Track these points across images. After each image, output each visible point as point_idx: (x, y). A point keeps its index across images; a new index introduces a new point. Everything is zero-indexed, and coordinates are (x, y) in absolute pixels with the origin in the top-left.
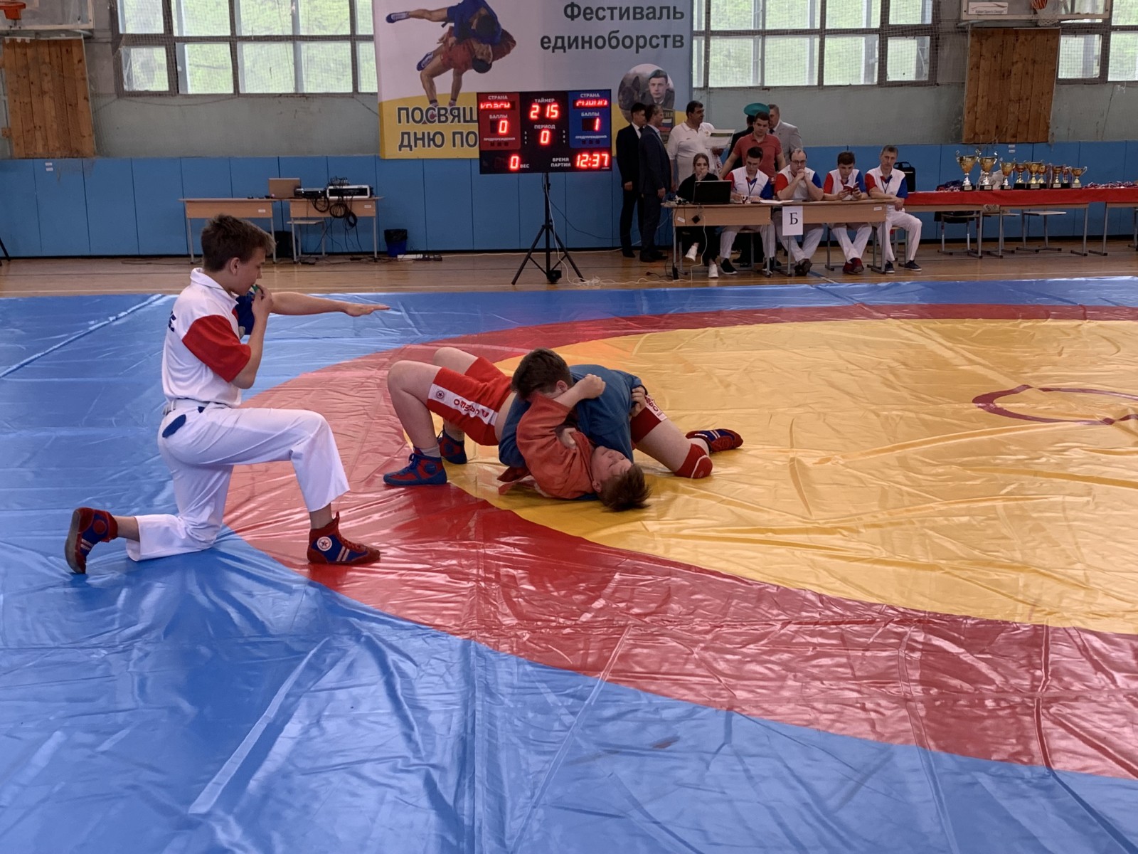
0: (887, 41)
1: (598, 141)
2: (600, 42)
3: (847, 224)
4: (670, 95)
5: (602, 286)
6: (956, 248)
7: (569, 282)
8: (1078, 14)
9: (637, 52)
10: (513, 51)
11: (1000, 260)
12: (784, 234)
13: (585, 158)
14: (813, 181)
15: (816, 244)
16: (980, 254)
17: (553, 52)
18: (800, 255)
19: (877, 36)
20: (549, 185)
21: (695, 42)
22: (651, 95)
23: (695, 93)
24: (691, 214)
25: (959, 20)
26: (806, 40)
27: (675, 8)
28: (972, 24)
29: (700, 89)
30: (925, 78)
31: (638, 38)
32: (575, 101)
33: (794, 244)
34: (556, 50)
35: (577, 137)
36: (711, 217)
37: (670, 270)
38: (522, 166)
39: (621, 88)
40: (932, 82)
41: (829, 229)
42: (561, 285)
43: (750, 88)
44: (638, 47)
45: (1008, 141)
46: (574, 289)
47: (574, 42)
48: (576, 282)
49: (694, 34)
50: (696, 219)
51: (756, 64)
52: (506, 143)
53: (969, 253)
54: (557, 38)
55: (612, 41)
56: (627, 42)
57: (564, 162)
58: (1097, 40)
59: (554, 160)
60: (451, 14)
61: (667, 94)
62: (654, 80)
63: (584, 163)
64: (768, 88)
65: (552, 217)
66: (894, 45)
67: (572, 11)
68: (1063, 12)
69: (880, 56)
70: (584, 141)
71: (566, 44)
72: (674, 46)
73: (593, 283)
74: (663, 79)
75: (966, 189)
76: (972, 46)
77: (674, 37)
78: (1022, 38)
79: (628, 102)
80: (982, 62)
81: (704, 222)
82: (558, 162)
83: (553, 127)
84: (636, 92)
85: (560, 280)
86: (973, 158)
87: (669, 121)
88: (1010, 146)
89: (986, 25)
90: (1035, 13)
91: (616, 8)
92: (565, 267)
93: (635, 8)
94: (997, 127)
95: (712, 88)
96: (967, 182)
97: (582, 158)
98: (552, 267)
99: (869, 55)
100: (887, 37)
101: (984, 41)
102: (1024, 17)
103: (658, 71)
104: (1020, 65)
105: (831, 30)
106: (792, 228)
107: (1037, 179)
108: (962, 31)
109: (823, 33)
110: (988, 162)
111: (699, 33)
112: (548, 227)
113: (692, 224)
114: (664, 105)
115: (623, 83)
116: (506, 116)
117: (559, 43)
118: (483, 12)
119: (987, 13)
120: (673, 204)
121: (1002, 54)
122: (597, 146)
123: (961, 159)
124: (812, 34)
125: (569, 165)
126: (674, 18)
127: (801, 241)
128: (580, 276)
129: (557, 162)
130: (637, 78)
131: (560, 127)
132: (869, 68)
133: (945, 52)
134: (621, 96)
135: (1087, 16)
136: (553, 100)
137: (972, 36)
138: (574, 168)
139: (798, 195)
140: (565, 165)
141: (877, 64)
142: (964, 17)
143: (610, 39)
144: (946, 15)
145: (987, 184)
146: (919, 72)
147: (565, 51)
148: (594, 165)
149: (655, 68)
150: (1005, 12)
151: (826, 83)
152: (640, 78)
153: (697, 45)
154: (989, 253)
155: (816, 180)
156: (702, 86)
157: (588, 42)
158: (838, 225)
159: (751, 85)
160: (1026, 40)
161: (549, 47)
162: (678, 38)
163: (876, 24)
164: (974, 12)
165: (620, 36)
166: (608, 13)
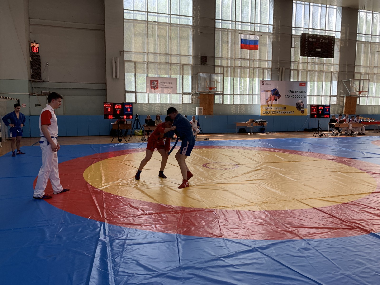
2: (294, 97)
10: (281, 97)
22: (301, 105)
47: (290, 96)
56: (298, 97)
60: (272, 91)
61: (303, 105)
62: (301, 103)
67: (290, 91)
74: (303, 103)
77: (303, 96)
93: (299, 91)
105: (331, 96)
114: (303, 107)
117: (288, 97)
118: (276, 91)
126: (304, 93)
130: (299, 103)
149: (302, 101)
153: (308, 97)
157: (292, 96)
159: (316, 104)
161: (286, 97)
162: (305, 96)
165: (297, 96)
166: (295, 92)
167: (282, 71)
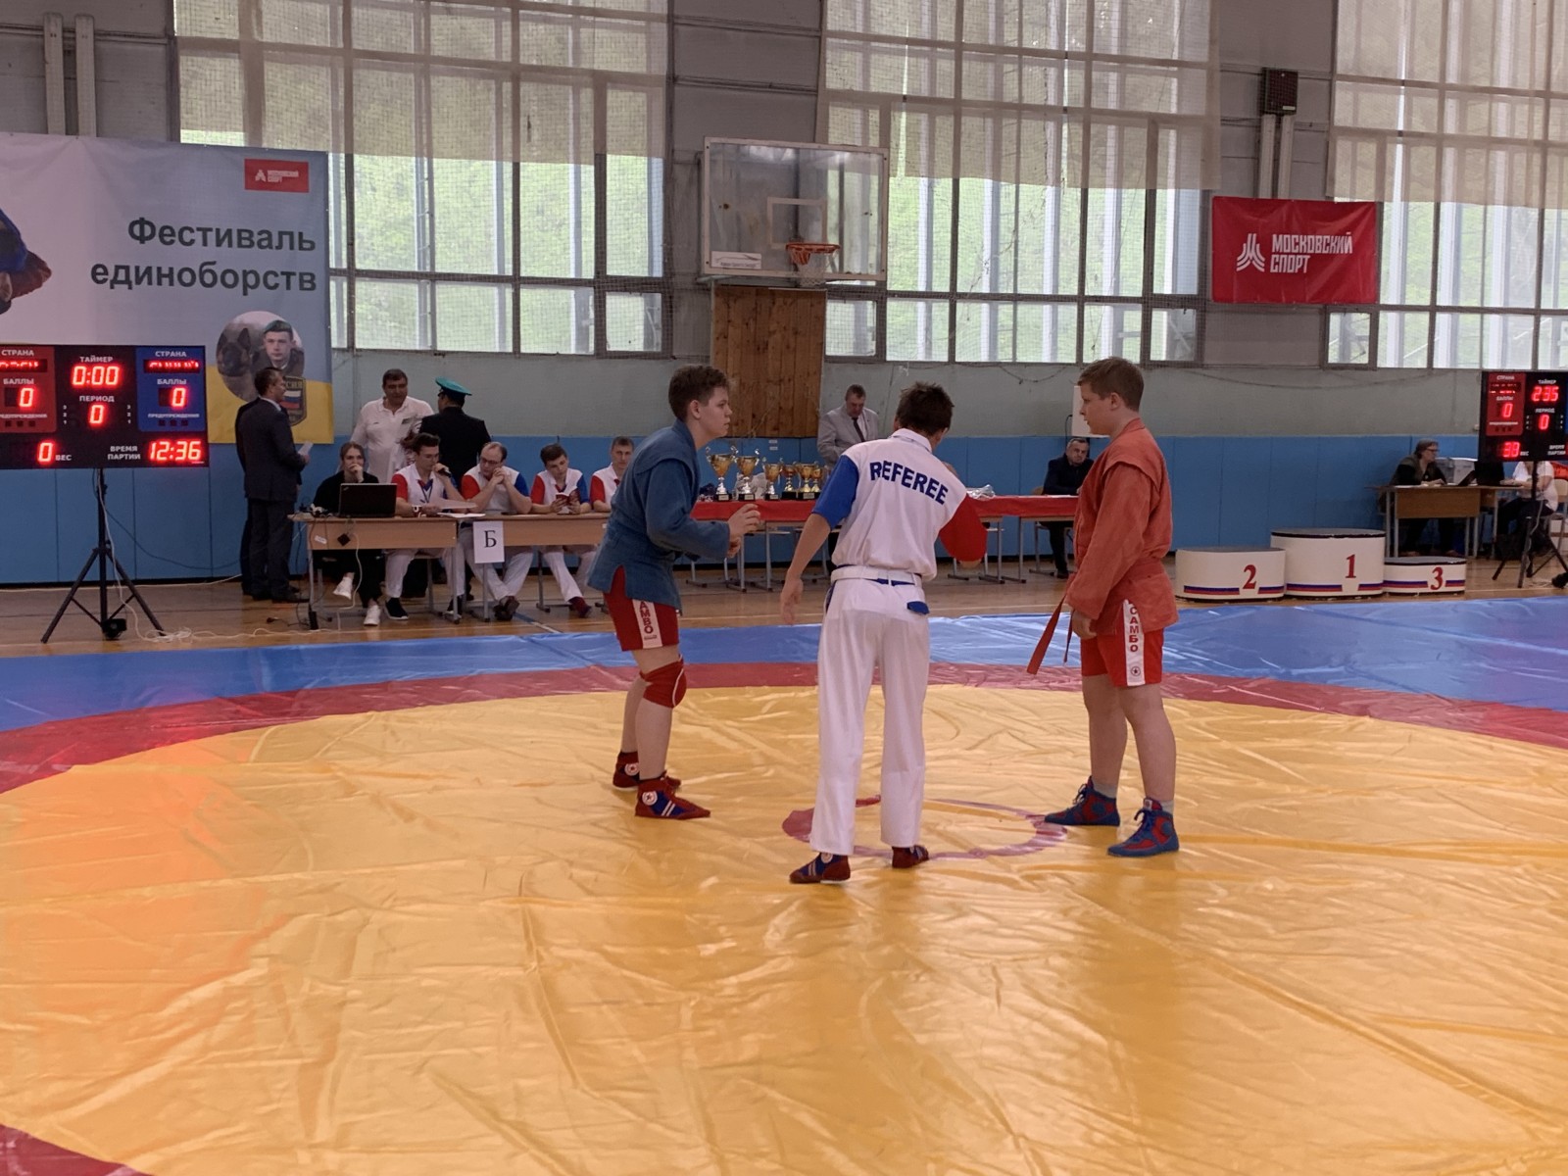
0: (605, 297)
1: (185, 422)
2: (187, 277)
3: (565, 548)
4: (296, 358)
5: (195, 642)
6: (710, 577)
7: (140, 638)
8: (848, 273)
9: (245, 293)
10: (47, 284)
11: (768, 595)
12: (478, 560)
13: (164, 447)
14: (516, 486)
15: (524, 575)
16: (743, 587)
17: (112, 287)
18: (502, 591)
19: (591, 291)
20: (104, 487)
21: (332, 284)
22: (268, 358)
23: (335, 355)
24: (336, 531)
25: (698, 274)
26: (493, 291)
27: (301, 234)
28: (716, 280)
29: (342, 350)
30: (657, 349)
31: (245, 274)
32: (146, 362)
33: (492, 574)
34: (116, 286)
35: (151, 415)
36: (366, 535)
37: (304, 614)
38: (58, 458)
39: (220, 345)
40: (666, 354)
41: (540, 555)
42: (126, 643)
43: (417, 352)
44: (246, 286)
45: (768, 434)
46: (147, 648)
47: (144, 275)
48: (152, 637)
49: (331, 273)
50: (344, 539)
51: (423, 320)
52: (32, 423)
53: (727, 585)
54: (118, 268)
55: (205, 276)
56: (229, 279)
57: (128, 452)
58: (870, 308)
59: (112, 449)
61: (292, 356)
62: (272, 335)
63: (162, 455)
64: (443, 354)
65: (109, 536)
66: (615, 303)
67: (141, 230)
68: (829, 270)
69: (596, 316)
70: (162, 422)
71: (133, 277)
72: (302, 288)
73: (179, 638)
74: (286, 334)
75: (721, 498)
76: (717, 308)
77: (301, 275)
78: (779, 301)
79: (231, 365)
80: (731, 329)
81: (358, 543)
82: (119, 452)
83: (111, 399)
84: (244, 351)
85: (123, 634)
86: (728, 457)
87: (297, 394)
88: (771, 441)
89: (735, 282)
90: (796, 269)
91: (210, 230)
92: (133, 615)
93: (240, 232)
94: (754, 416)
95: (361, 350)
96: (722, 490)
97: (159, 447)
98: (111, 610)
99: (581, 315)
100: (604, 292)
101: (732, 304)
102: (783, 274)
103: (278, 322)
104: (778, 336)
105: (528, 278)
106: (488, 552)
107: (811, 486)
108: (704, 288)
109: (517, 281)
110: (749, 464)
111: (338, 272)
112: (103, 551)
113: (339, 547)
114: (289, 370)
115: (223, 339)
116: (32, 382)
117: (122, 276)
119: (736, 267)
120: (307, 516)
121: (755, 320)
122: (182, 429)
123: (713, 458)
124: (503, 282)
125: (138, 456)
126: (301, 248)
127: (501, 571)
128: (157, 627)
129: (117, 452)
130: (245, 331)
131: (123, 398)
132: (582, 332)
133: (682, 315)
134: (221, 356)
135: (859, 276)
136: (110, 359)
137: (717, 295)
138: (145, 462)
139: (494, 504)
140: (132, 457)
141: (592, 328)
142: (706, 270)
143: (202, 274)
144: (683, 266)
145: (748, 492)
146: (648, 341)
147: (130, 288)
148: (178, 458)
149: (274, 318)
150: (759, 267)
151: (524, 349)
152: (251, 332)
153: (336, 289)
154: (753, 585)
155: (520, 485)
156: (345, 346)
157: (167, 276)
158: (552, 548)
159: (418, 348)
160: (785, 304)
161: (105, 280)
162: (308, 278)
163: (589, 273)
164: (719, 265)
165: (218, 270)
166: (198, 236)
167: (69, 53)
